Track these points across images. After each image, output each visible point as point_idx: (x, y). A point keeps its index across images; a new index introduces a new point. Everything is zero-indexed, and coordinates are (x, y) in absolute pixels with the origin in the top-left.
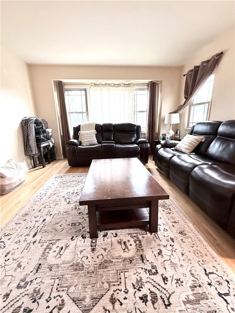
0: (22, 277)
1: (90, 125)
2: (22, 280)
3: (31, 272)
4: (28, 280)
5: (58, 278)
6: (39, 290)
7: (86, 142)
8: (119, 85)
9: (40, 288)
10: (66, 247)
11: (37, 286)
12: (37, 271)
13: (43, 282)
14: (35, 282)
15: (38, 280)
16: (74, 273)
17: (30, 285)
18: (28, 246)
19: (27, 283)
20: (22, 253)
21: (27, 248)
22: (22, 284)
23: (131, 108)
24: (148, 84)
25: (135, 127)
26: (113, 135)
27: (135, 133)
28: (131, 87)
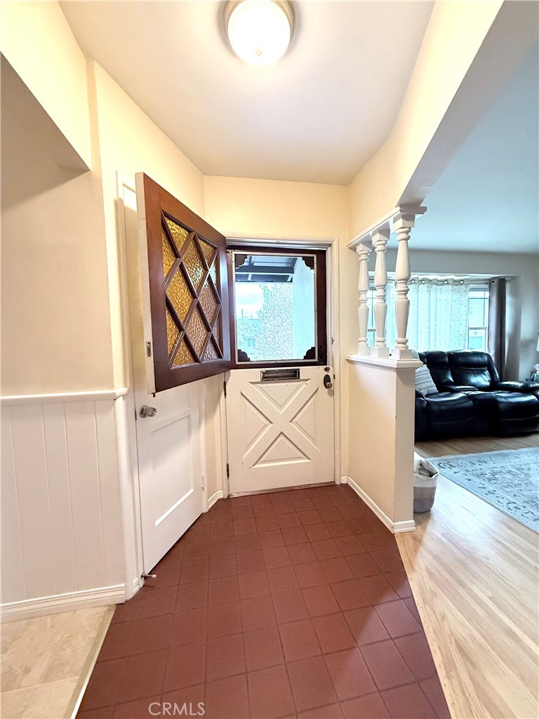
7: (424, 389)
23: (464, 323)
24: (490, 282)
25: (486, 358)
26: (450, 372)
27: (486, 368)
28: (464, 286)
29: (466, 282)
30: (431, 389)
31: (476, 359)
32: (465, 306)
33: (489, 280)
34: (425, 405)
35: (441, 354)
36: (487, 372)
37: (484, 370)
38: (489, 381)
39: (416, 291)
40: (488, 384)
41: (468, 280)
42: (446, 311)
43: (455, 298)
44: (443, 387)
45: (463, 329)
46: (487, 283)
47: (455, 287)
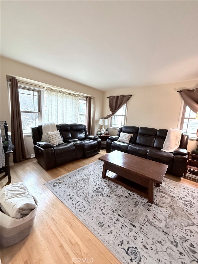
0: (170, 243)
1: (52, 125)
2: (172, 243)
3: (167, 237)
4: (173, 240)
5: (175, 227)
6: (181, 237)
7: (56, 143)
8: (69, 94)
9: (180, 236)
10: (154, 215)
11: (178, 237)
12: (167, 234)
13: (176, 234)
14: (175, 237)
15: (174, 235)
16: (174, 220)
17: (176, 240)
18: (143, 233)
19: (175, 242)
20: (148, 238)
21: (145, 234)
22: (174, 244)
23: (77, 112)
24: (87, 97)
25: (84, 127)
26: (70, 133)
27: (84, 131)
28: (77, 97)
29: (78, 96)
30: (60, 142)
31: (80, 127)
32: (78, 106)
33: (86, 97)
34: (54, 151)
35: (67, 125)
36: (84, 132)
37: (83, 132)
38: (84, 136)
39: (56, 95)
40: (84, 137)
41: (79, 95)
42: (70, 107)
43: (74, 102)
44: (66, 140)
45: (77, 115)
46: (85, 98)
47: (74, 97)
